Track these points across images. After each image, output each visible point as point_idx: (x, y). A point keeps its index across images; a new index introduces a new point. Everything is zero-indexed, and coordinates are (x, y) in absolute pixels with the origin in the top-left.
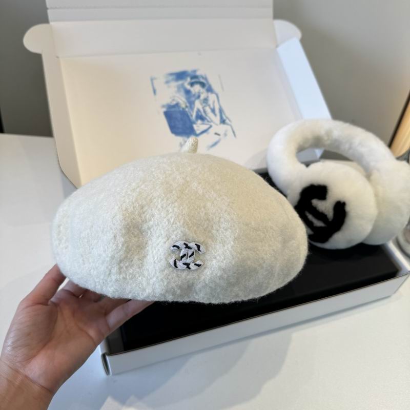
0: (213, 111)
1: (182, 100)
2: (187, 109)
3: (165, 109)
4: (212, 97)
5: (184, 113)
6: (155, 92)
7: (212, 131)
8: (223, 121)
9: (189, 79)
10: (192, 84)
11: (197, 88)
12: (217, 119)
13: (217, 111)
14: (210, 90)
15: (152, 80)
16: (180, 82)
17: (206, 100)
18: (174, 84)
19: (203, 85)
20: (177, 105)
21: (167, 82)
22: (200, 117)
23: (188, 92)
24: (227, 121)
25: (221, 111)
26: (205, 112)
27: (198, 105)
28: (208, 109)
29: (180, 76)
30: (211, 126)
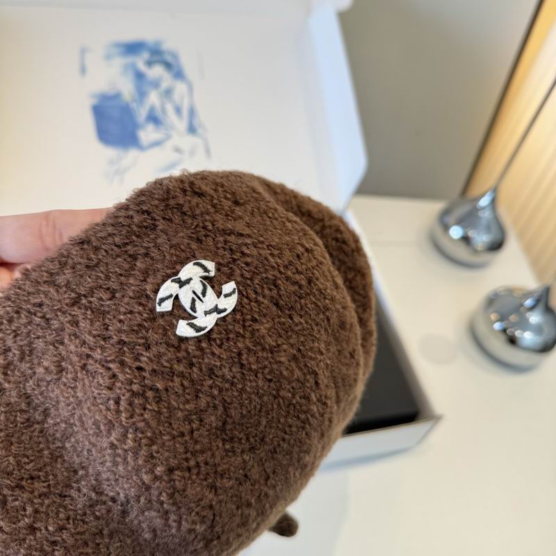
0: (178, 110)
1: (127, 88)
2: (134, 105)
3: (94, 101)
4: (180, 88)
5: (127, 111)
6: (83, 70)
7: (169, 145)
8: (192, 129)
9: (146, 55)
10: (150, 64)
11: (157, 71)
12: (182, 125)
13: (185, 112)
14: (179, 75)
15: (83, 51)
16: (130, 59)
17: (168, 93)
18: (119, 62)
19: (168, 66)
20: (117, 96)
21: (108, 57)
22: (154, 119)
23: (139, 76)
24: (200, 131)
25: (192, 113)
26: (164, 111)
27: (153, 98)
28: (170, 108)
29: (132, 48)
30: (168, 137)
